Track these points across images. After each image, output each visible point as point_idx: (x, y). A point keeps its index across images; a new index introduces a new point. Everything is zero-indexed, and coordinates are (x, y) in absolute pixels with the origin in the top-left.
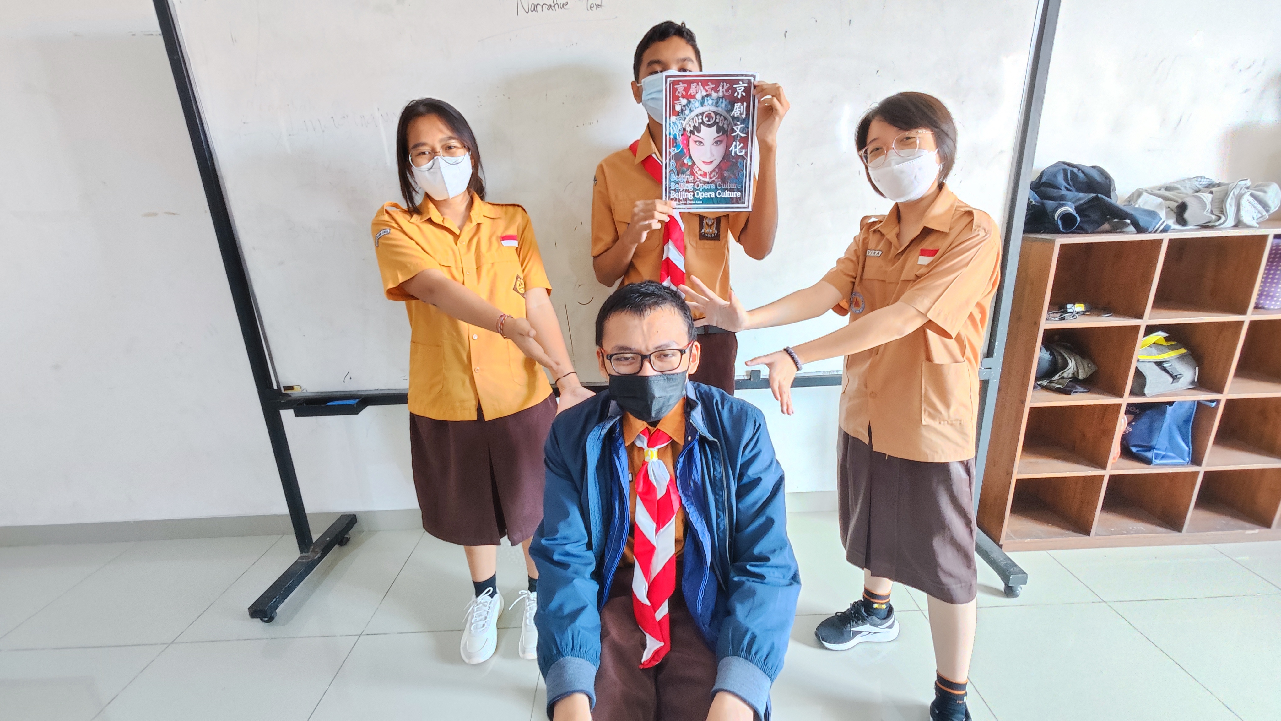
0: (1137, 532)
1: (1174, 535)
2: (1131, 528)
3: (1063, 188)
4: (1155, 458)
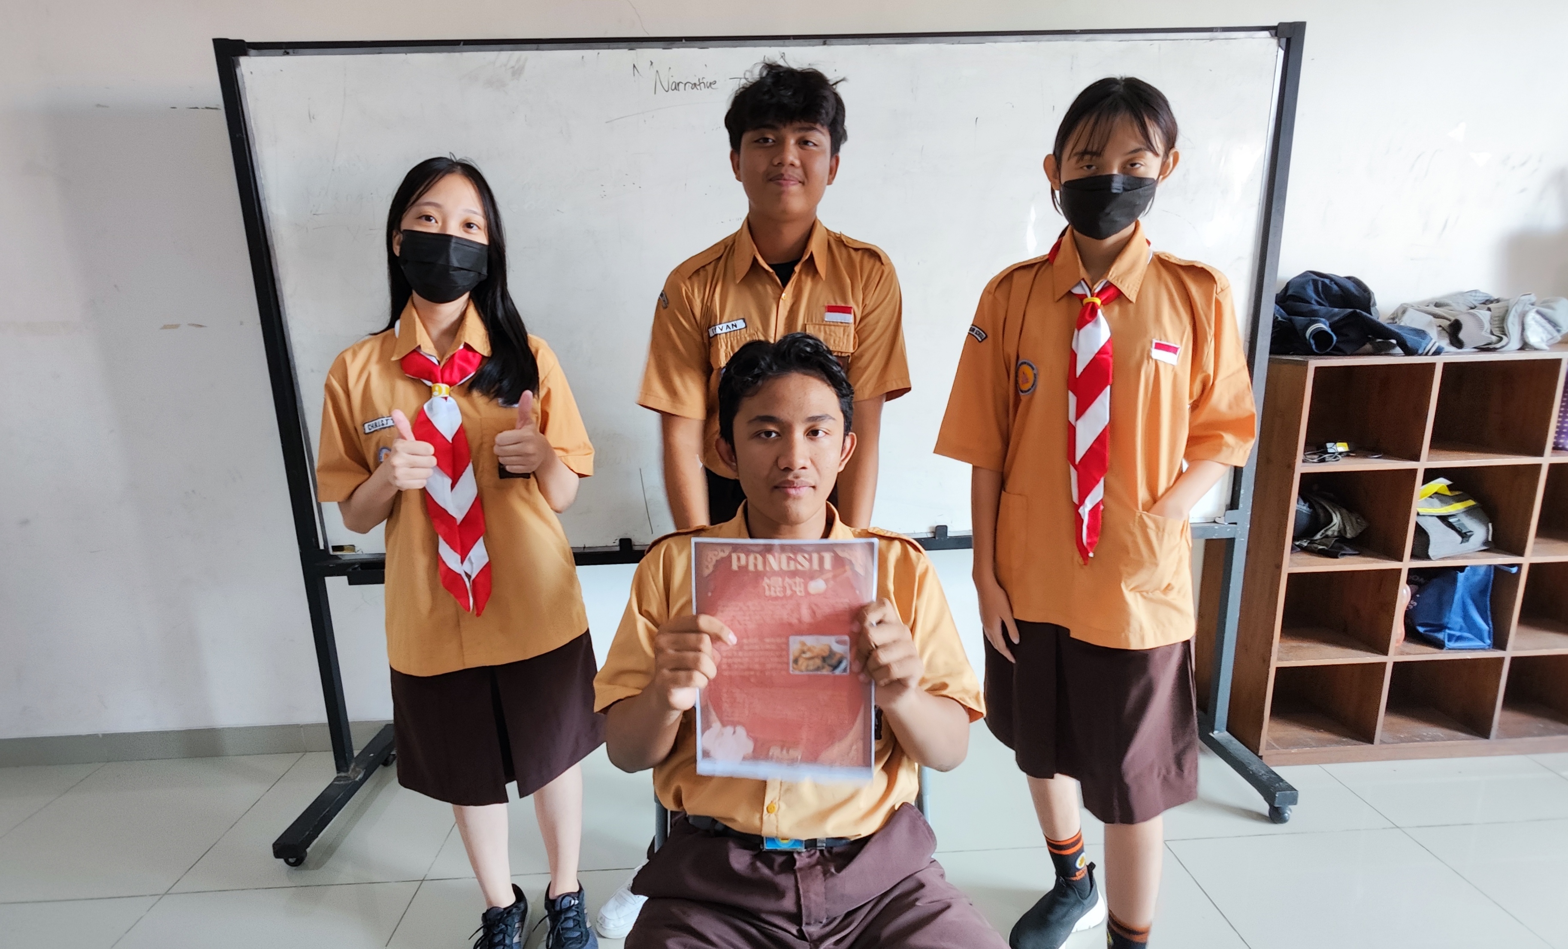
0: (1434, 739)
1: (1480, 742)
2: (1425, 734)
3: (1313, 302)
4: (1449, 640)
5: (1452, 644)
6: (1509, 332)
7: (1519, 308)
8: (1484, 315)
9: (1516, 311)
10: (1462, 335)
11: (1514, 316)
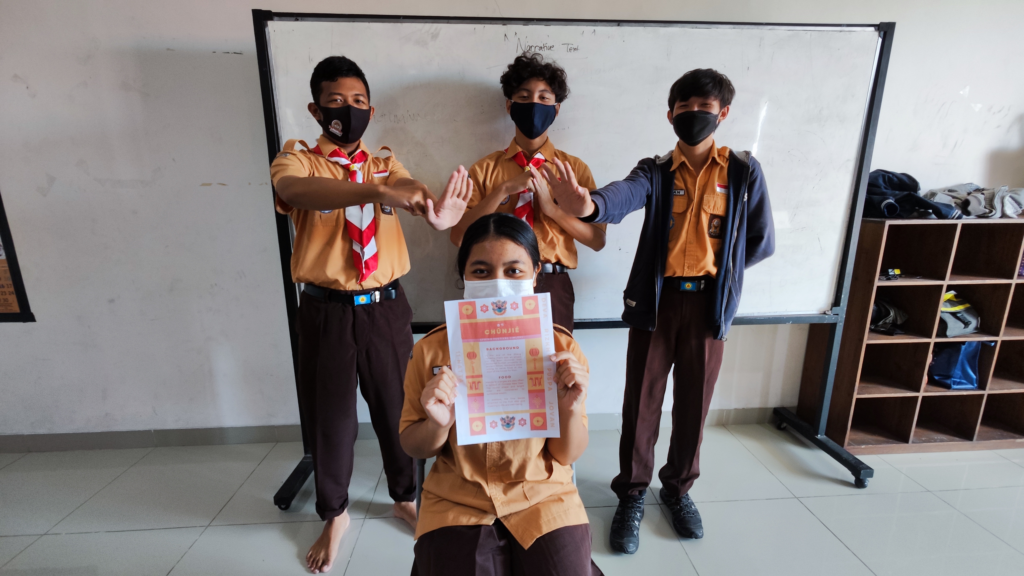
0: (942, 441)
1: (967, 443)
2: (936, 438)
4: (953, 385)
5: (955, 387)
6: (995, 208)
7: (1000, 194)
8: (981, 197)
9: (999, 195)
10: (970, 208)
11: (998, 198)
